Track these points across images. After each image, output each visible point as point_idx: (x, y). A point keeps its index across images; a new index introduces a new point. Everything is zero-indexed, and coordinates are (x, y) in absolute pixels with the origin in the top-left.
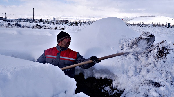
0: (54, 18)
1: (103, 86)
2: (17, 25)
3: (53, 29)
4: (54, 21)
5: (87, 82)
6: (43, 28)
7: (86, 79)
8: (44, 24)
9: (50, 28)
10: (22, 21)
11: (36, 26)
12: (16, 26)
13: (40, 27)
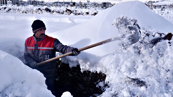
0: (88, 1)
1: (98, 81)
2: (47, 10)
3: (85, 14)
4: (88, 4)
5: (83, 76)
6: (74, 13)
7: (82, 72)
8: (75, 9)
9: (81, 13)
10: (59, 4)
11: (66, 11)
12: (45, 11)
13: (71, 12)
